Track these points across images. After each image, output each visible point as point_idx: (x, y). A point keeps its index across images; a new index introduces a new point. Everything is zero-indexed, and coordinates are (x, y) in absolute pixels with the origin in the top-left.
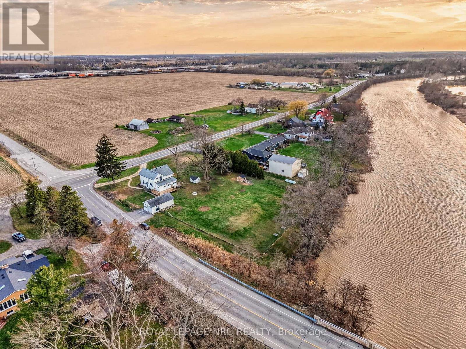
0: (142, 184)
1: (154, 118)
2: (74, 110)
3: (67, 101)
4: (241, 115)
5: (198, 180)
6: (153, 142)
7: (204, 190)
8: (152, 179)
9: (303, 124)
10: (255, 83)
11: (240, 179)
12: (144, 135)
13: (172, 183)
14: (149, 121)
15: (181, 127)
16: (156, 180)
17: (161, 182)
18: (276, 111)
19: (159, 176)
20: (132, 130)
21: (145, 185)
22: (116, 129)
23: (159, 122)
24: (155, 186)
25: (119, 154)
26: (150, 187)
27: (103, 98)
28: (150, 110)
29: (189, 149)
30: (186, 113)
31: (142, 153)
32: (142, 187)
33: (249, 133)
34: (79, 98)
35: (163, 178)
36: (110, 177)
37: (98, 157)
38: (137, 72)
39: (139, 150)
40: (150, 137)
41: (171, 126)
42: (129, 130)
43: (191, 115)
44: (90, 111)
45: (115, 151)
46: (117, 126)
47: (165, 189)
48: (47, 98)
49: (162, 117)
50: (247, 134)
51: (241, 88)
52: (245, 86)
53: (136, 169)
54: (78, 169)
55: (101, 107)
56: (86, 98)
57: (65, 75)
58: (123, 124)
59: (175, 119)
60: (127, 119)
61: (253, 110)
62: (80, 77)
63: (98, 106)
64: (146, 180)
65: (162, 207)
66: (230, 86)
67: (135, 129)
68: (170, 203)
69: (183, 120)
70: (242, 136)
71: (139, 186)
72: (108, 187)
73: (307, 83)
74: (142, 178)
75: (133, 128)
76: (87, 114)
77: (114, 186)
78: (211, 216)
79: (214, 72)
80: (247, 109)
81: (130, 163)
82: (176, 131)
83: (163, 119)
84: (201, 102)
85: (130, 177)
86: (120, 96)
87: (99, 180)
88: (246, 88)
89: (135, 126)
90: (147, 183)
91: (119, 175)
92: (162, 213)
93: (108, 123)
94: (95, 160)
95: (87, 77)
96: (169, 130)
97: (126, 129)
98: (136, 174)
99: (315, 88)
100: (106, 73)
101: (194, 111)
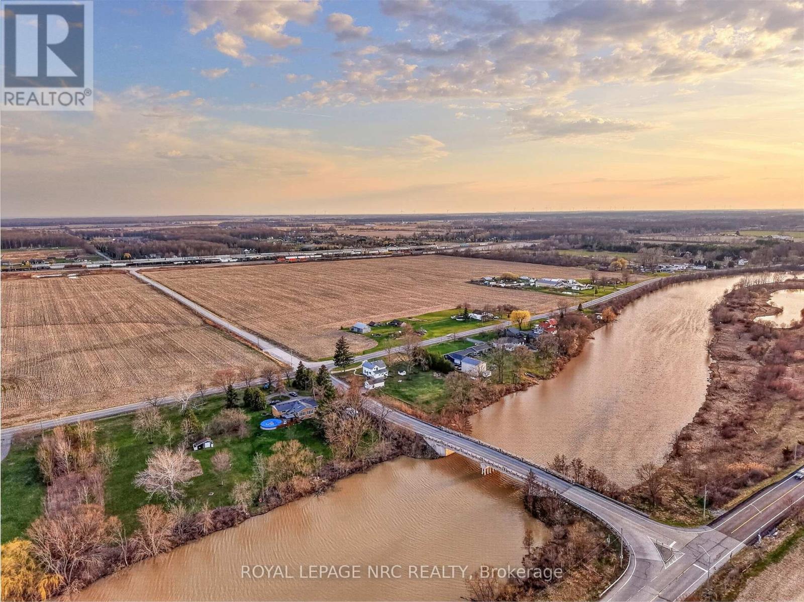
0: (364, 373)
1: (376, 321)
2: (297, 309)
3: (287, 297)
4: (463, 321)
5: (404, 373)
6: (374, 344)
7: (408, 380)
8: (372, 369)
9: (520, 335)
10: (507, 279)
11: (436, 374)
12: (366, 338)
13: (385, 373)
14: (371, 325)
15: (400, 332)
16: (374, 370)
17: (377, 372)
18: (504, 319)
19: (376, 367)
20: (355, 333)
21: (366, 374)
22: (341, 331)
23: (380, 325)
24: (373, 374)
25: (350, 350)
26: (369, 375)
27: (323, 295)
28: (373, 311)
29: (403, 351)
30: (408, 316)
31: (364, 353)
32: (364, 375)
33: (461, 340)
34: (298, 293)
35: (379, 369)
36: (344, 366)
37: (337, 352)
38: (360, 255)
39: (361, 350)
40: (371, 340)
41: (391, 330)
42: (352, 332)
43: (413, 319)
44: (312, 310)
45: (348, 348)
46: (342, 328)
47: (380, 377)
48: (266, 293)
49: (385, 320)
50: (460, 341)
51: (486, 284)
52: (491, 283)
53: (360, 363)
54: (316, 361)
55: (323, 307)
56: (306, 294)
57: (272, 259)
58: (347, 327)
59: (395, 324)
60: (352, 321)
61: (479, 317)
62: (290, 262)
63: (320, 305)
64: (367, 370)
65: (377, 385)
66: (472, 282)
67: (359, 331)
68: (382, 384)
69: (404, 324)
70: (455, 342)
71: (362, 374)
72: (340, 374)
73: (575, 281)
74: (365, 368)
75: (356, 331)
76: (310, 314)
77: (344, 373)
78: (407, 394)
79: (461, 256)
80: (471, 315)
81: (357, 359)
82: (395, 335)
83: (385, 322)
84: (429, 303)
85: (355, 369)
86: (341, 293)
87: (336, 368)
88: (490, 286)
89: (359, 329)
90: (367, 372)
91: (349, 365)
92: (375, 389)
93: (333, 324)
94: (333, 354)
95: (298, 262)
96: (389, 334)
97: (350, 331)
98: (361, 367)
99: (579, 289)
100: (321, 256)
101: (417, 315)
